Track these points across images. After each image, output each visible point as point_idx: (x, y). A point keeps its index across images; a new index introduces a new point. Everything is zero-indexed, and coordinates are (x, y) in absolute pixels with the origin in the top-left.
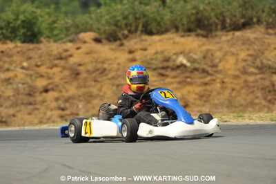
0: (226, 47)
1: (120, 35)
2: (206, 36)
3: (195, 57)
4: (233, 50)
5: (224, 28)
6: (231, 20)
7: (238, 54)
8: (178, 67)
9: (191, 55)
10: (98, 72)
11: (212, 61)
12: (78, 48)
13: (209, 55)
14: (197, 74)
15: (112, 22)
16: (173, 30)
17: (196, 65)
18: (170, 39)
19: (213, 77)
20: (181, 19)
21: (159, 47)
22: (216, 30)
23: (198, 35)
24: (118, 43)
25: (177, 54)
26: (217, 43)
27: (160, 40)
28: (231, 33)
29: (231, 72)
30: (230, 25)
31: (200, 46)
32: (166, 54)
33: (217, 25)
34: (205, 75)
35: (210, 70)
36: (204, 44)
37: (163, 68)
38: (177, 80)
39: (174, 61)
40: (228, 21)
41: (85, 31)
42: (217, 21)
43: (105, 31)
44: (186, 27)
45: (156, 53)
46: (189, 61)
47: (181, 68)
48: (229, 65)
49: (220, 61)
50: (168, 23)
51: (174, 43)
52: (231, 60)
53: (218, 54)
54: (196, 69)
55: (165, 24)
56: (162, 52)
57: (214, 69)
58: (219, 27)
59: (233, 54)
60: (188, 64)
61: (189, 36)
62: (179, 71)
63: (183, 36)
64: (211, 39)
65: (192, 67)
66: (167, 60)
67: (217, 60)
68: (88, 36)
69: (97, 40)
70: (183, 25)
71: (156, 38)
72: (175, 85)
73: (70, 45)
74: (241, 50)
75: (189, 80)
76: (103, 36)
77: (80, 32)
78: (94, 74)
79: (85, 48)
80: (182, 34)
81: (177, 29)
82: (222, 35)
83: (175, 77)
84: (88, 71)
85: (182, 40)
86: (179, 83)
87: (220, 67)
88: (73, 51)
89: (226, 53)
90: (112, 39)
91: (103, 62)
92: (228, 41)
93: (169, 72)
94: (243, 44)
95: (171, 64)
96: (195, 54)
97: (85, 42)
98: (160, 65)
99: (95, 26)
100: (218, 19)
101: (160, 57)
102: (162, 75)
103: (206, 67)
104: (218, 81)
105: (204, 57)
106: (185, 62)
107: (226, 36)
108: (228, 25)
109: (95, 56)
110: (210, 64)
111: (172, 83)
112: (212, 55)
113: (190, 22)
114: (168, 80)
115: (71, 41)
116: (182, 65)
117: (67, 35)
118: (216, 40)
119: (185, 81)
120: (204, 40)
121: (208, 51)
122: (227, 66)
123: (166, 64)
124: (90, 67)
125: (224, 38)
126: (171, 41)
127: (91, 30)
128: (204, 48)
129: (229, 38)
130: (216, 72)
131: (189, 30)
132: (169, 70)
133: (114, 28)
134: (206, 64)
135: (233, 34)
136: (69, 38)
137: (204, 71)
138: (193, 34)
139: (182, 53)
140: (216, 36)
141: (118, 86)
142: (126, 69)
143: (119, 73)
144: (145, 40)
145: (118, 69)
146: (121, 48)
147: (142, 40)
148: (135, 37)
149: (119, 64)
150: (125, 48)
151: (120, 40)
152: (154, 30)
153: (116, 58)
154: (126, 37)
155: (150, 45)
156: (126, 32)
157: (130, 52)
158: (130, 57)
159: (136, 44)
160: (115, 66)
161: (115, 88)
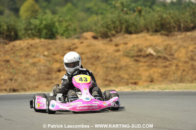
0: (180, 42)
1: (109, 34)
2: (167, 35)
3: (159, 49)
4: (185, 44)
5: (180, 30)
6: (184, 24)
7: (188, 47)
8: (148, 55)
9: (157, 47)
10: (94, 59)
11: (170, 51)
12: (82, 43)
13: (169, 48)
14: (160, 60)
15: (105, 25)
16: (146, 31)
17: (160, 54)
18: (142, 37)
19: (171, 62)
20: (151, 24)
21: (136, 42)
22: (175, 31)
23: (162, 34)
24: (108, 39)
25: (147, 47)
26: (175, 40)
27: (137, 38)
28: (184, 33)
29: (183, 59)
30: (184, 28)
31: (163, 42)
32: (140, 47)
33: (174, 27)
34: (165, 60)
35: (169, 58)
36: (165, 41)
37: (138, 56)
38: (147, 64)
39: (145, 51)
40: (182, 25)
41: (87, 31)
42: (175, 25)
43: (100, 32)
44: (154, 29)
45: (134, 46)
46: (155, 51)
47: (150, 56)
48: (182, 54)
49: (176, 51)
50: (142, 26)
51: (146, 40)
52: (183, 51)
53: (175, 47)
54: (159, 57)
55: (140, 27)
56: (137, 46)
57: (172, 57)
58: (176, 29)
59: (185, 47)
60: (154, 54)
61: (156, 35)
62: (148, 58)
63: (152, 35)
64: (170, 37)
65: (157, 55)
66: (140, 51)
67: (174, 51)
68: (89, 35)
69: (95, 38)
70: (152, 28)
71: (134, 36)
72: (145, 68)
73: (76, 40)
74: (190, 44)
75: (154, 64)
76: (99, 35)
77: (84, 32)
78: (92, 60)
79: (86, 42)
80: (151, 33)
81: (148, 30)
82: (178, 35)
83: (145, 62)
84: (87, 58)
85: (152, 38)
86: (148, 66)
87: (176, 55)
88: (78, 44)
89: (180, 47)
90: (104, 37)
91: (98, 52)
92: (182, 38)
93: (141, 59)
94: (192, 40)
95: (143, 53)
96: (159, 47)
97: (86, 39)
98: (136, 54)
99: (94, 28)
100: (176, 24)
101: (136, 49)
102: (137, 61)
103: (166, 56)
104: (174, 64)
105: (165, 49)
106: (152, 52)
107: (181, 35)
108: (182, 28)
109: (93, 48)
110: (169, 53)
111: (143, 66)
112: (171, 48)
113: (157, 26)
114: (140, 64)
115: (77, 38)
116: (151, 54)
117: (75, 34)
118: (174, 38)
119: (152, 65)
120: (166, 38)
121: (168, 45)
122: (180, 55)
123: (139, 54)
124: (89, 55)
125: (179, 37)
126: (144, 39)
127: (91, 31)
128: (166, 43)
129: (183, 36)
130: (173, 59)
131: (156, 31)
132: (142, 57)
133: (106, 29)
134: (166, 53)
135: (186, 34)
136: (76, 36)
137: (165, 58)
138: (159, 34)
139: (151, 46)
140: (174, 35)
141: (107, 68)
142: (113, 56)
143: (108, 59)
144: (127, 38)
145: (107, 57)
146: (110, 43)
147: (124, 38)
148: (120, 36)
149: (108, 53)
150: (113, 43)
151: (110, 37)
152: (133, 31)
153: (106, 50)
154: (113, 35)
155: (130, 41)
156: (114, 32)
157: (116, 45)
158: (116, 48)
159: (120, 40)
160: (106, 55)
161: (105, 69)
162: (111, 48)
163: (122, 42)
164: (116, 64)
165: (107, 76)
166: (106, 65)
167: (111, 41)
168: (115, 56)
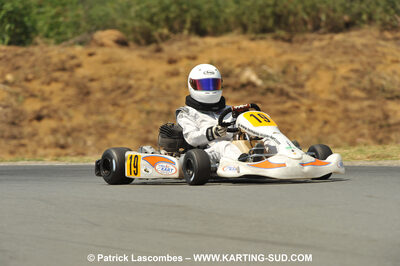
0: (318, 58)
1: (156, 34)
2: (289, 41)
3: (270, 71)
4: (329, 62)
5: (316, 28)
6: (327, 16)
7: (336, 69)
8: (243, 86)
9: (264, 67)
10: (119, 91)
11: (295, 77)
12: (91, 55)
13: (292, 69)
14: (271, 97)
15: (145, 15)
16: (240, 29)
17: (271, 84)
18: (233, 43)
19: (296, 103)
20: (251, 14)
21: (215, 55)
22: (307, 31)
23: (276, 38)
24: (153, 47)
25: (242, 66)
26: (307, 51)
27: (218, 45)
28: (328, 36)
29: (325, 96)
30: (327, 24)
31: (278, 55)
32: (225, 65)
33: (306, 23)
34: (284, 98)
35: (292, 91)
36: (284, 52)
39: (237, 76)
40: (323, 17)
41: (105, 28)
42: (306, 17)
43: (134, 30)
44: (257, 26)
46: (260, 77)
47: (248, 88)
48: (321, 85)
49: (308, 77)
50: (232, 19)
51: (239, 49)
52: (325, 77)
53: (306, 68)
54: (270, 90)
57: (299, 90)
58: (310, 27)
59: (328, 68)
60: (259, 82)
61: (262, 39)
62: (244, 93)
63: (253, 39)
64: (296, 45)
65: (265, 87)
66: (227, 74)
67: (303, 78)
68: (108, 36)
69: (122, 43)
70: (254, 22)
71: (210, 40)
73: (79, 49)
74: (341, 62)
76: (131, 37)
77: (98, 29)
78: (113, 95)
79: (101, 53)
80: (253, 36)
81: (245, 29)
82: (314, 39)
84: (104, 90)
85: (253, 45)
87: (308, 87)
88: (83, 58)
89: (318, 67)
90: (143, 41)
91: (128, 76)
92: (322, 48)
93: (228, 94)
94: (345, 53)
95: (231, 81)
96: (271, 67)
97: (102, 45)
99: (120, 21)
100: (308, 14)
103: (286, 88)
104: (303, 108)
105: (284, 72)
106: (254, 78)
107: (321, 40)
108: (322, 24)
109: (116, 66)
110: (291, 82)
112: (296, 69)
113: (264, 17)
115: (81, 43)
116: (250, 84)
117: (75, 34)
118: (305, 46)
120: (286, 45)
121: (290, 62)
122: (319, 87)
124: (108, 83)
125: (316, 44)
126: (235, 47)
127: (113, 26)
128: (285, 58)
129: (324, 43)
130: (301, 95)
131: (264, 30)
132: (229, 90)
133: (148, 24)
134: (286, 82)
135: (331, 38)
136: (78, 38)
137: (282, 93)
138: (269, 36)
139: (250, 64)
140: (305, 40)
141: (148, 113)
142: (163, 87)
143: (152, 93)
144: (195, 44)
145: (150, 88)
146: (158, 55)
147: (190, 44)
148: (180, 40)
149: (152, 80)
150: (165, 56)
151: (156, 42)
152: (209, 29)
153: (148, 71)
154: (165, 38)
155: (202, 52)
156: (165, 31)
157: (171, 61)
158: (170, 68)
159: (180, 49)
160: (146, 82)
161: (143, 116)
162: (158, 68)
163: (183, 53)
164: (170, 104)
165: (149, 132)
166: (147, 107)
167: (159, 50)
168: (168, 87)
